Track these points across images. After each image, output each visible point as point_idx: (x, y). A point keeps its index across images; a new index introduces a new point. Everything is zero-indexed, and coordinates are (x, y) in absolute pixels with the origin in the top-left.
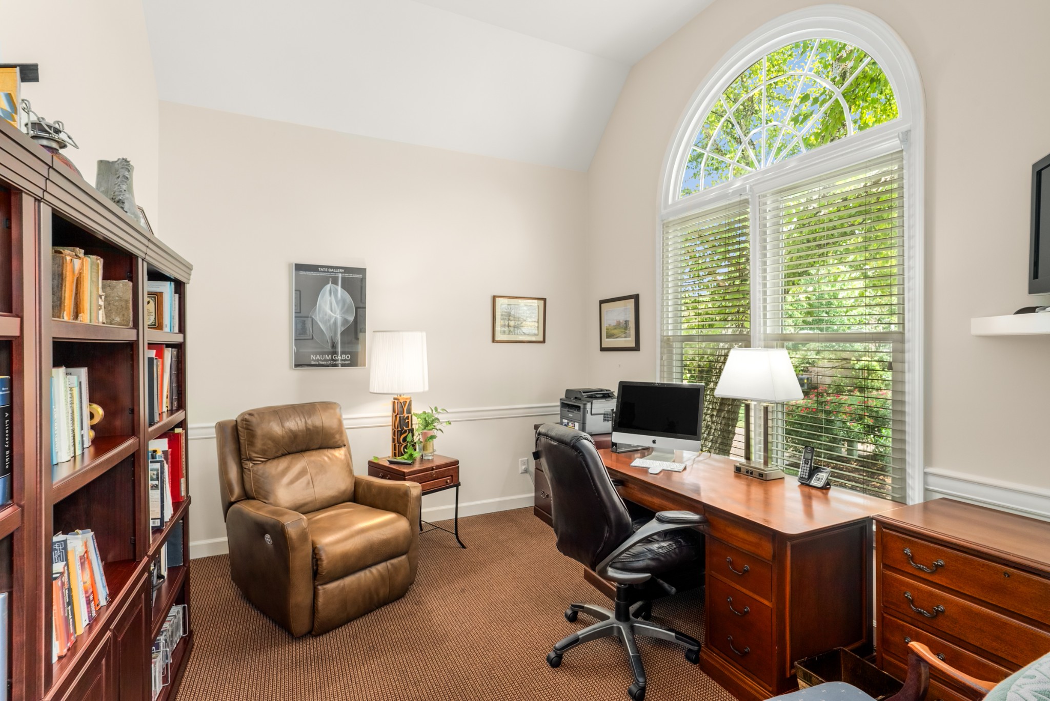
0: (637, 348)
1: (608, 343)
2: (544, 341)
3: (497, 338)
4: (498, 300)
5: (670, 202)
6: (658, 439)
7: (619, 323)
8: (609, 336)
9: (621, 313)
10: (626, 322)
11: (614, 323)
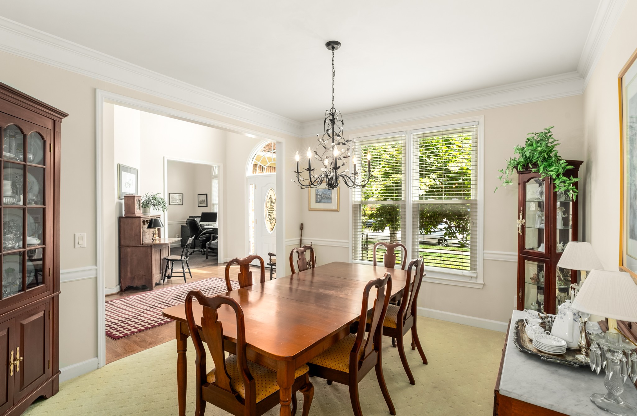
0: (207, 206)
1: (200, 205)
2: (183, 205)
3: (170, 204)
4: (170, 194)
5: (214, 174)
6: (209, 222)
7: (203, 200)
8: (200, 203)
9: (203, 198)
10: (205, 200)
11: (201, 200)
